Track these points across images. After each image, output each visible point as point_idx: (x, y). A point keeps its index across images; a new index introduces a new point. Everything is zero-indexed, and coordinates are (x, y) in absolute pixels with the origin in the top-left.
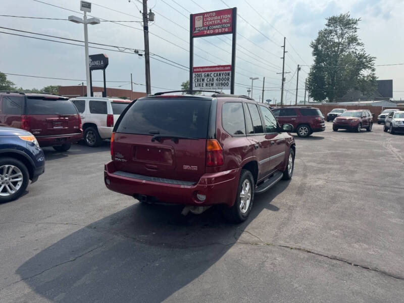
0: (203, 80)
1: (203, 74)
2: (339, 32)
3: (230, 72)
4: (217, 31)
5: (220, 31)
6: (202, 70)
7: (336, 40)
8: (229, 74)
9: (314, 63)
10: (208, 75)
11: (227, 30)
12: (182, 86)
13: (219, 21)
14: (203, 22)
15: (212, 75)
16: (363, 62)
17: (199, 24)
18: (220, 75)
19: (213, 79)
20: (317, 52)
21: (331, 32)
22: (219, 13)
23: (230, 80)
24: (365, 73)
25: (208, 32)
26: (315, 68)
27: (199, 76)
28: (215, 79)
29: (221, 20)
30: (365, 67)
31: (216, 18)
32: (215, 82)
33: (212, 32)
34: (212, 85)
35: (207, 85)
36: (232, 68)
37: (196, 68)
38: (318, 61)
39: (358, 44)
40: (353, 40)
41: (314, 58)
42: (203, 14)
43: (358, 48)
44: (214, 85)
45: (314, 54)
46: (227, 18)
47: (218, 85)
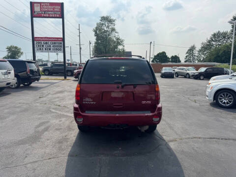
0: (43, 46)
1: (42, 42)
2: (107, 25)
3: (62, 42)
4: (51, 16)
5: (53, 16)
6: (41, 39)
7: (106, 29)
8: (61, 43)
9: (95, 40)
10: (46, 43)
11: (58, 16)
12: (7, 48)
13: (52, 10)
14: (41, 8)
15: (49, 43)
16: (119, 42)
17: (37, 9)
18: (55, 43)
19: (50, 46)
20: (96, 35)
21: (103, 24)
22: (52, 4)
23: (62, 47)
24: (120, 47)
25: (45, 15)
26: (96, 43)
27: (39, 43)
28: (52, 45)
29: (54, 9)
30: (120, 44)
31: (50, 7)
32: (52, 48)
33: (47, 15)
34: (50, 49)
35: (46, 49)
36: (63, 39)
37: (37, 38)
38: (97, 39)
39: (116, 32)
40: (113, 30)
41: (95, 37)
42: (40, 3)
43: (116, 34)
44: (51, 49)
45: (95, 36)
46: (58, 8)
47: (54, 49)
